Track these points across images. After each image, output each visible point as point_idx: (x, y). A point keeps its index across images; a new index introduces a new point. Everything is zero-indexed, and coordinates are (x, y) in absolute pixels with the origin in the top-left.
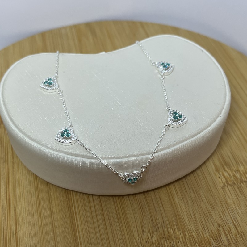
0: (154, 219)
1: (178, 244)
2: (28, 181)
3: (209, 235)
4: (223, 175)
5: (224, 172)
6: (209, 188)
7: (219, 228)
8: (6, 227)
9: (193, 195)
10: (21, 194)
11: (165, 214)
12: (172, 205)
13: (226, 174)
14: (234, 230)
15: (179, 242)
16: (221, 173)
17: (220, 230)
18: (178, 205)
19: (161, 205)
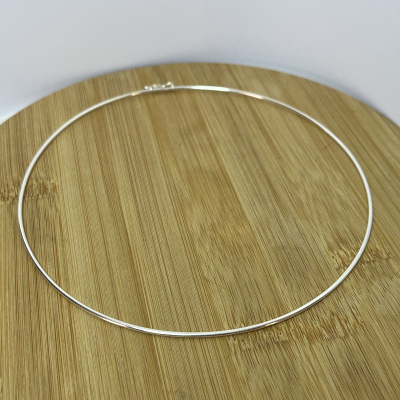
0: (248, 306)
1: (280, 335)
2: (83, 262)
3: (320, 325)
4: (338, 254)
5: (339, 251)
6: (320, 269)
7: (332, 317)
8: (57, 316)
9: (298, 278)
10: (75, 278)
11: (263, 301)
12: (271, 290)
13: (342, 253)
14: (352, 319)
15: (282, 333)
16: (336, 252)
17: (334, 319)
18: (280, 290)
19: (257, 291)
